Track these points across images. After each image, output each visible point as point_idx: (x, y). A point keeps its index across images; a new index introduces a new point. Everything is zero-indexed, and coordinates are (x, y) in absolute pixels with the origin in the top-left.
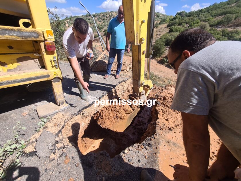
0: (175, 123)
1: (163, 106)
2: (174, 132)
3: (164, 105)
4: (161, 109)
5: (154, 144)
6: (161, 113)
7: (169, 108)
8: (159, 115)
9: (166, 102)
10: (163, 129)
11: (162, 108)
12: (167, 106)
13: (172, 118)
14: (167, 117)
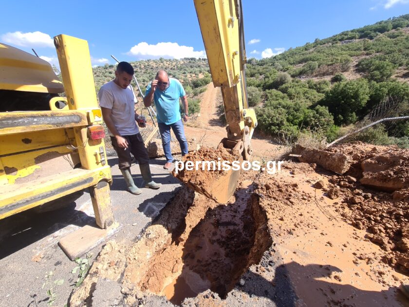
0: (293, 222)
1: (269, 199)
2: (297, 236)
3: (270, 197)
4: (268, 204)
5: (277, 260)
6: (270, 211)
7: (277, 200)
8: (267, 214)
9: (271, 192)
10: (281, 234)
11: (269, 202)
12: (274, 198)
13: (286, 216)
14: (281, 215)
